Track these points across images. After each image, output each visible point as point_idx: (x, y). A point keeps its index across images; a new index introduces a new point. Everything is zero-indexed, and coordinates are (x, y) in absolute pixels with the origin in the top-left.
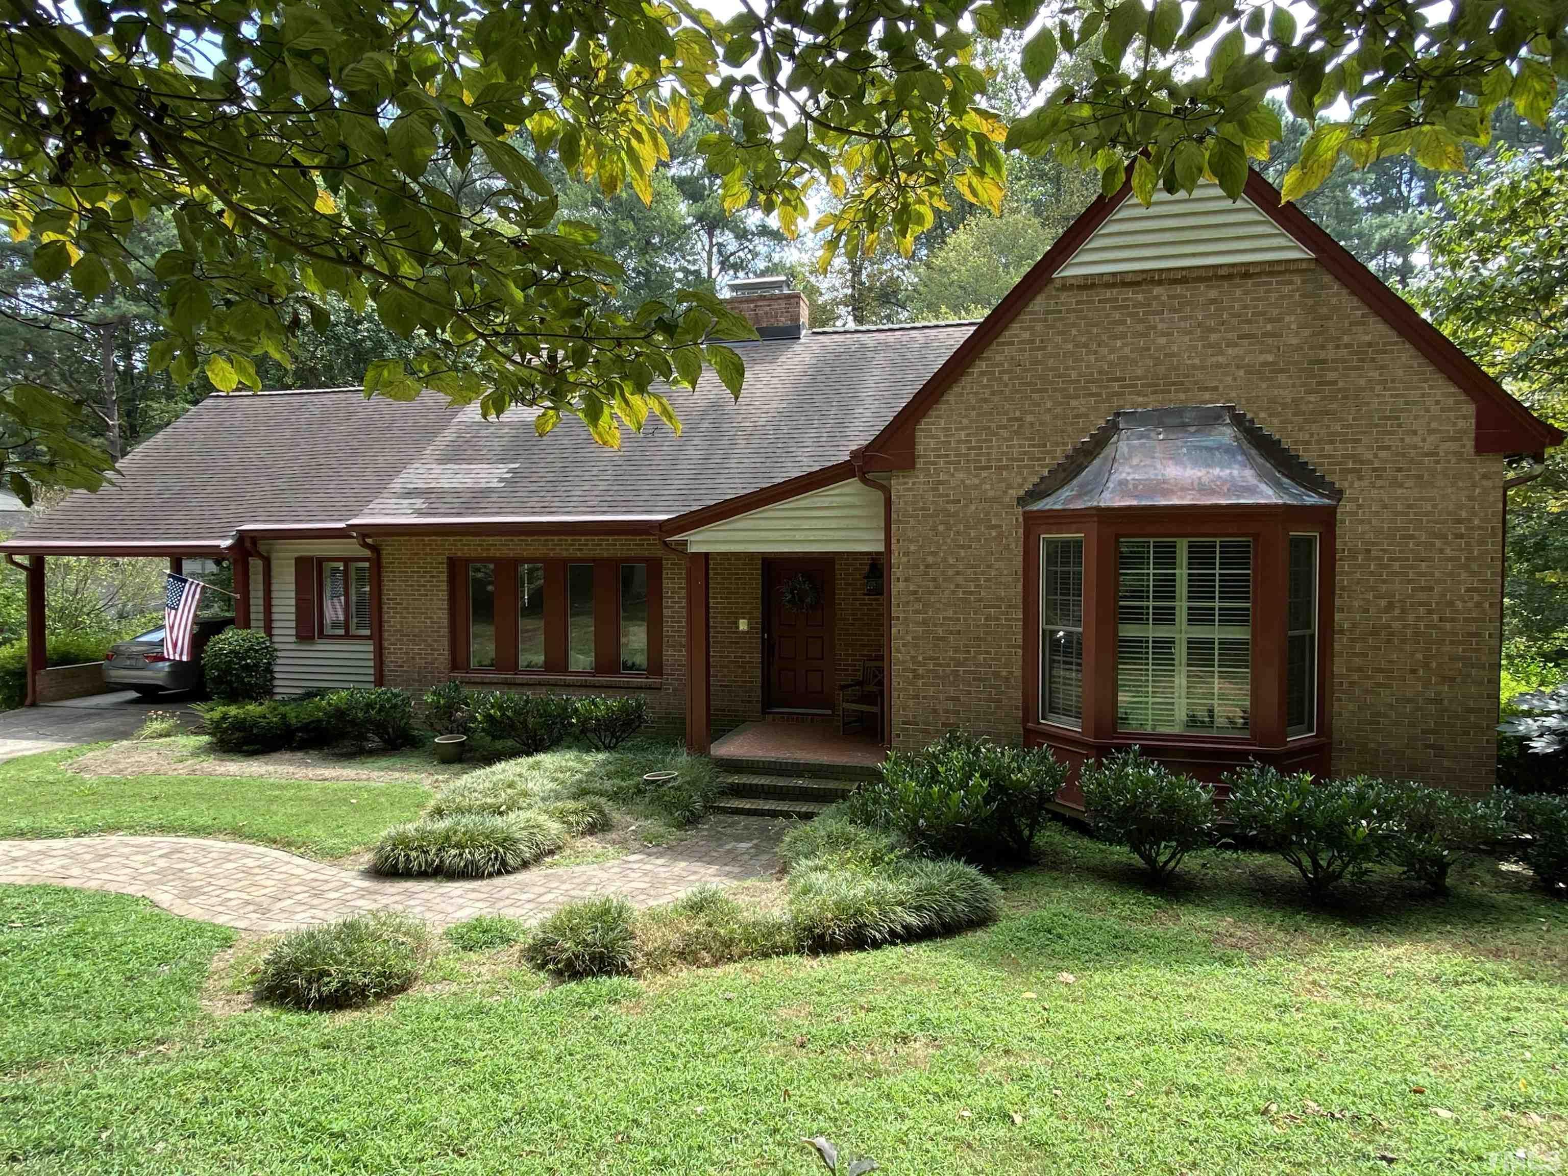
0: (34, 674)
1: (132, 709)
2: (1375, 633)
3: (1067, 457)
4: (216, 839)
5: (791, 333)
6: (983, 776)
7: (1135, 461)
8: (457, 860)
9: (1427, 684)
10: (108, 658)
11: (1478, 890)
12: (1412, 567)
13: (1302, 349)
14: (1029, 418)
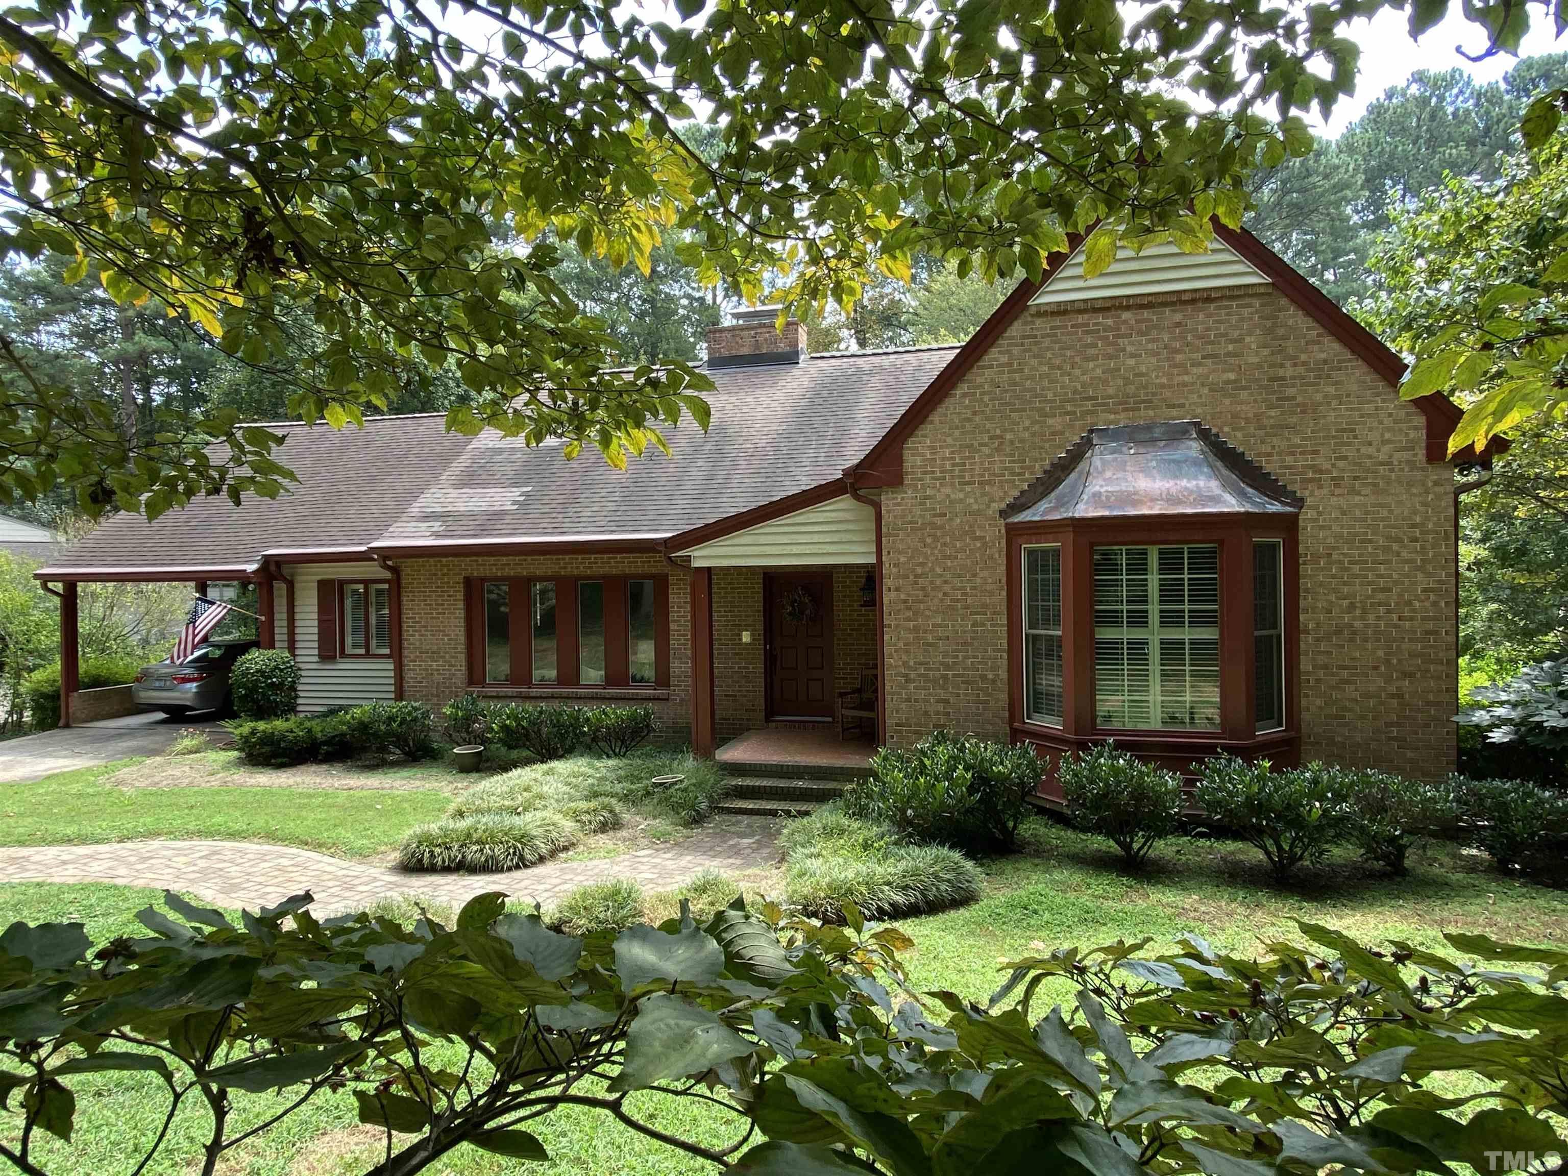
0: (67, 696)
1: (162, 729)
2: (1338, 632)
3: (1045, 472)
4: (251, 842)
5: (790, 358)
6: (966, 769)
7: (1108, 474)
8: (478, 855)
9: (1389, 680)
10: (138, 680)
11: (1436, 870)
12: (1370, 569)
13: (1262, 367)
14: (1008, 436)
